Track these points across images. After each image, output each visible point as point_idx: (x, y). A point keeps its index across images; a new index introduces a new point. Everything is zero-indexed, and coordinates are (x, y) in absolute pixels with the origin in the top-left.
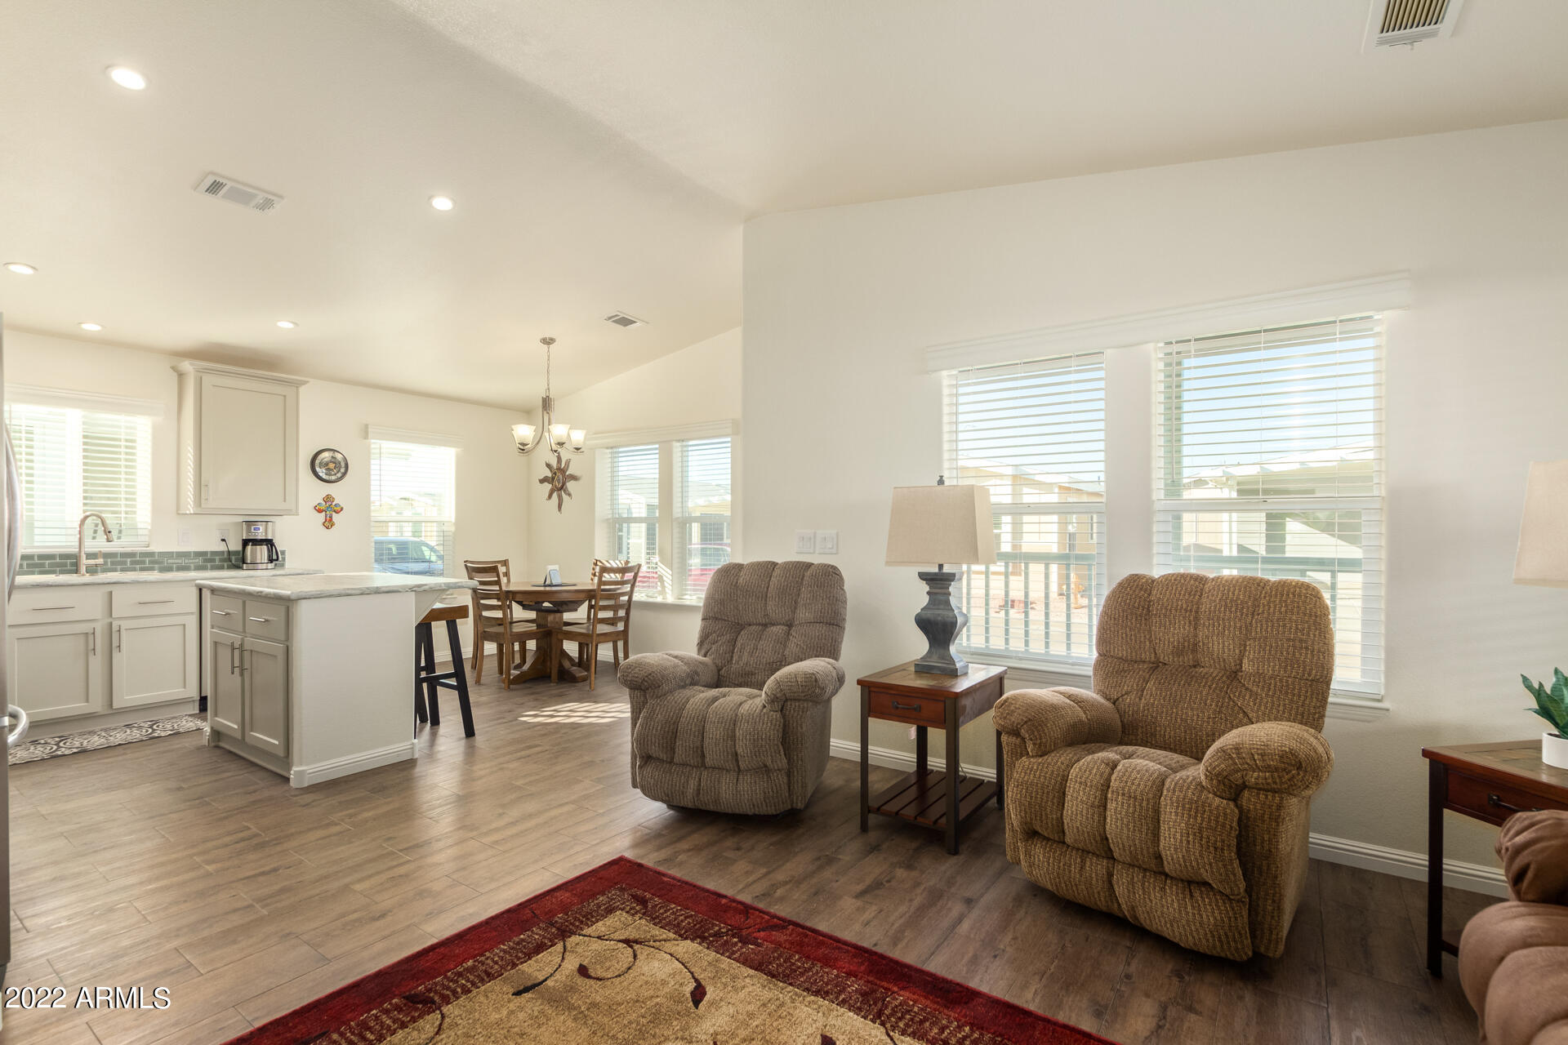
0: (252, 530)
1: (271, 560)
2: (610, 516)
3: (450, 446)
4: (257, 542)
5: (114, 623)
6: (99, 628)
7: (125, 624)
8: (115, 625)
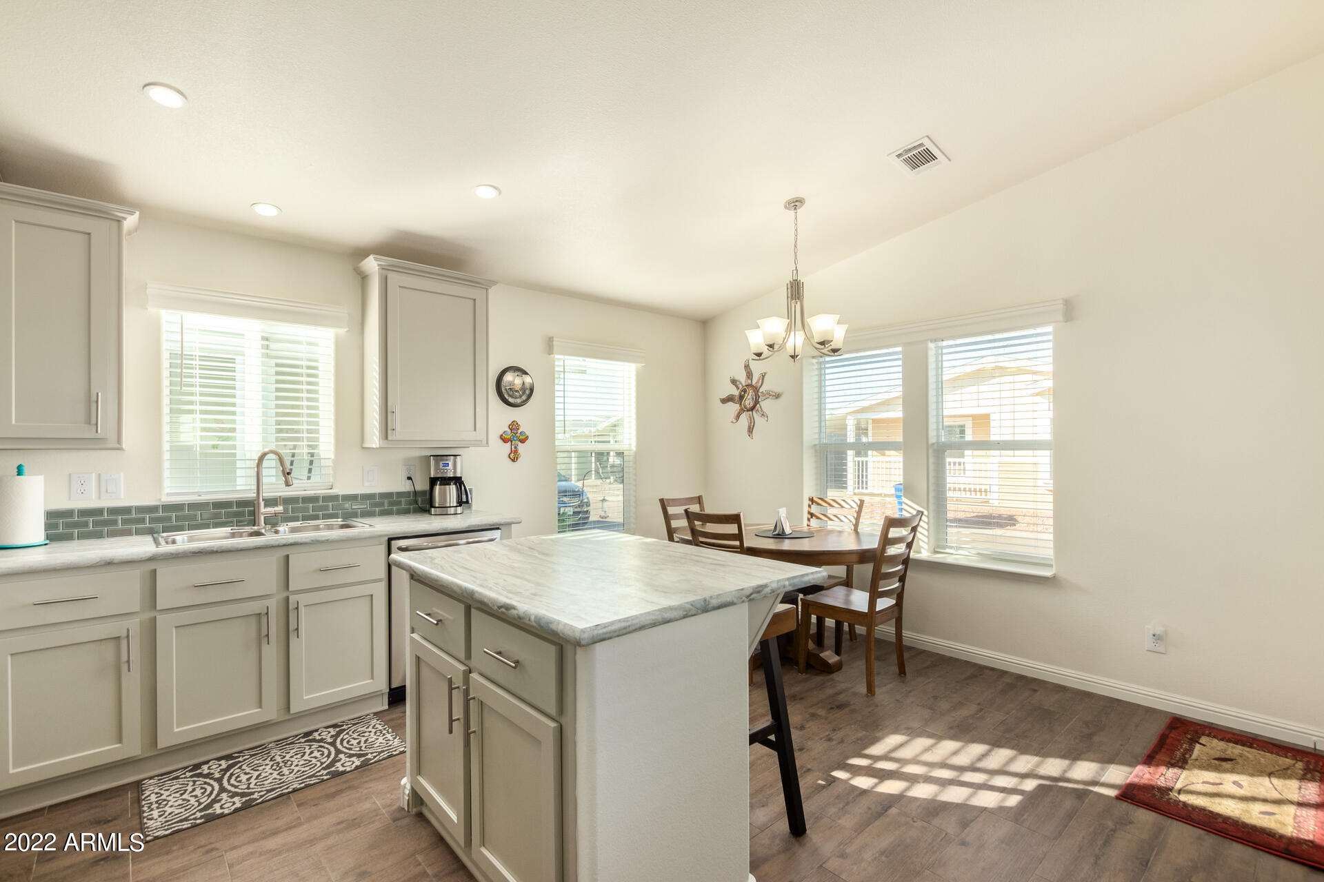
0: (441, 467)
1: (460, 503)
2: (817, 442)
3: (629, 361)
4: (446, 481)
5: (291, 597)
6: (273, 605)
7: (304, 599)
8: (293, 599)
